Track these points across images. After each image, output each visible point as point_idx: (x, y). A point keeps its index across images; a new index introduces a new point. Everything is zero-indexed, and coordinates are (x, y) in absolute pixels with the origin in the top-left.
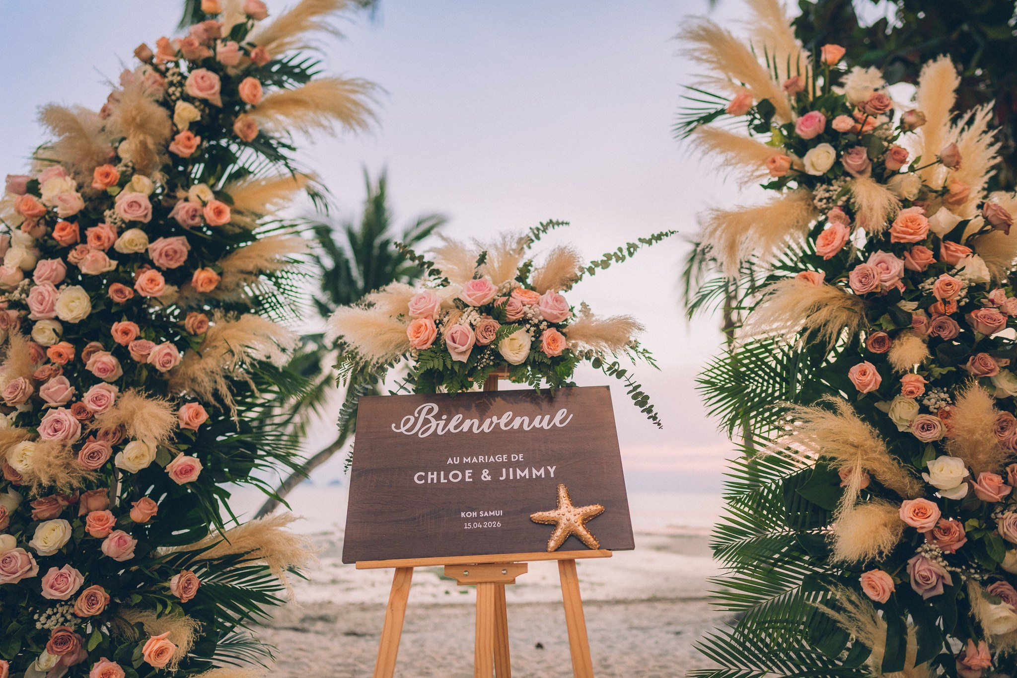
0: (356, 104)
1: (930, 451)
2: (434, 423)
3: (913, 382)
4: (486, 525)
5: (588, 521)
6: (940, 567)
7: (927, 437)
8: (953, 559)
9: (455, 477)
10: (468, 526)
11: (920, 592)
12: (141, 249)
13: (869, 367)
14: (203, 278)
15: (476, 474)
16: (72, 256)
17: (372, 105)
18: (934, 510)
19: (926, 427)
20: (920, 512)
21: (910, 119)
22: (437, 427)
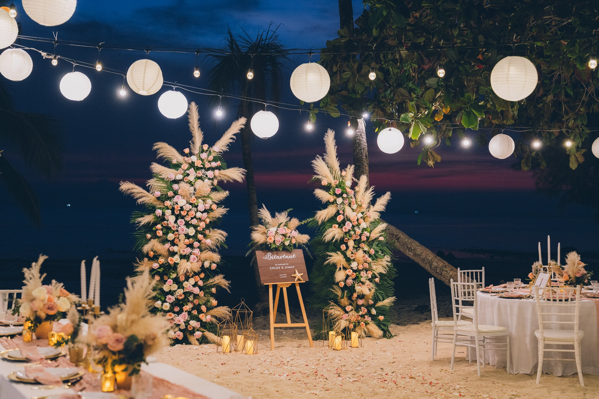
1: (352, 261)
2: (271, 257)
3: (351, 248)
4: (284, 277)
5: (301, 276)
6: (351, 281)
8: (353, 280)
9: (277, 268)
10: (281, 277)
11: (347, 285)
12: (200, 217)
13: (344, 245)
14: (208, 221)
15: (281, 268)
16: (186, 219)
18: (351, 271)
19: (352, 257)
20: (349, 272)
22: (272, 258)
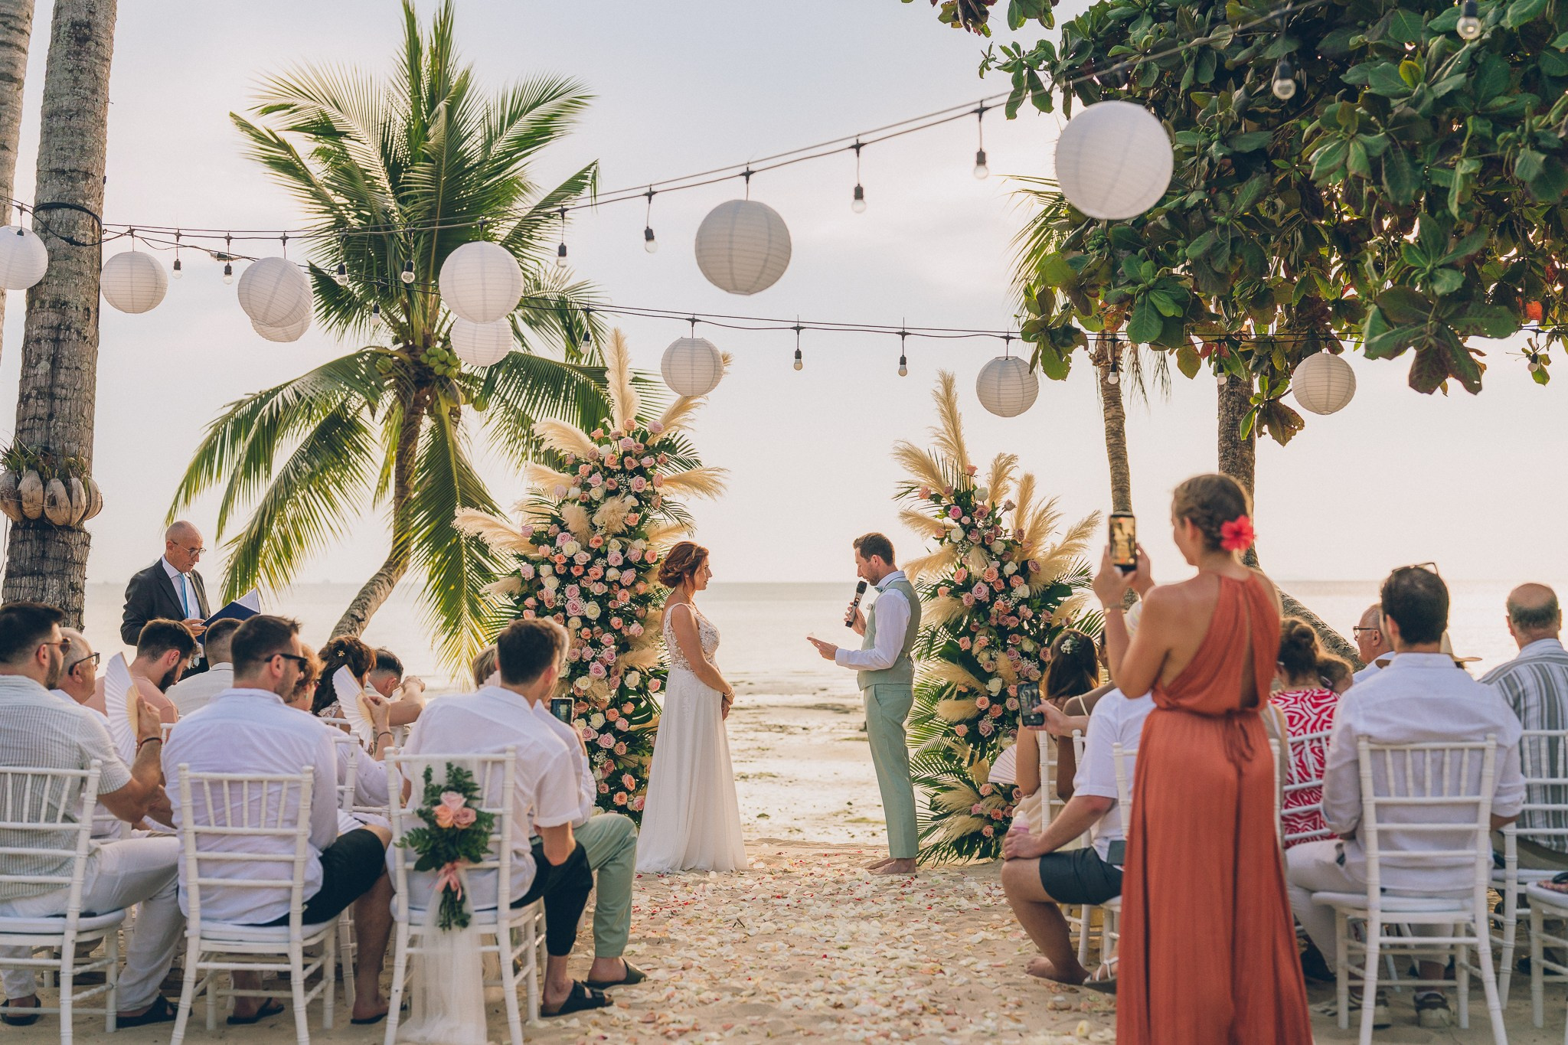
0: (715, 482)
1: (989, 675)
6: (990, 724)
7: (989, 670)
8: (995, 720)
11: (982, 734)
12: (617, 578)
13: (968, 638)
14: (641, 588)
16: (582, 583)
17: (722, 481)
18: (988, 700)
19: (989, 666)
20: (983, 701)
21: (1008, 506)
